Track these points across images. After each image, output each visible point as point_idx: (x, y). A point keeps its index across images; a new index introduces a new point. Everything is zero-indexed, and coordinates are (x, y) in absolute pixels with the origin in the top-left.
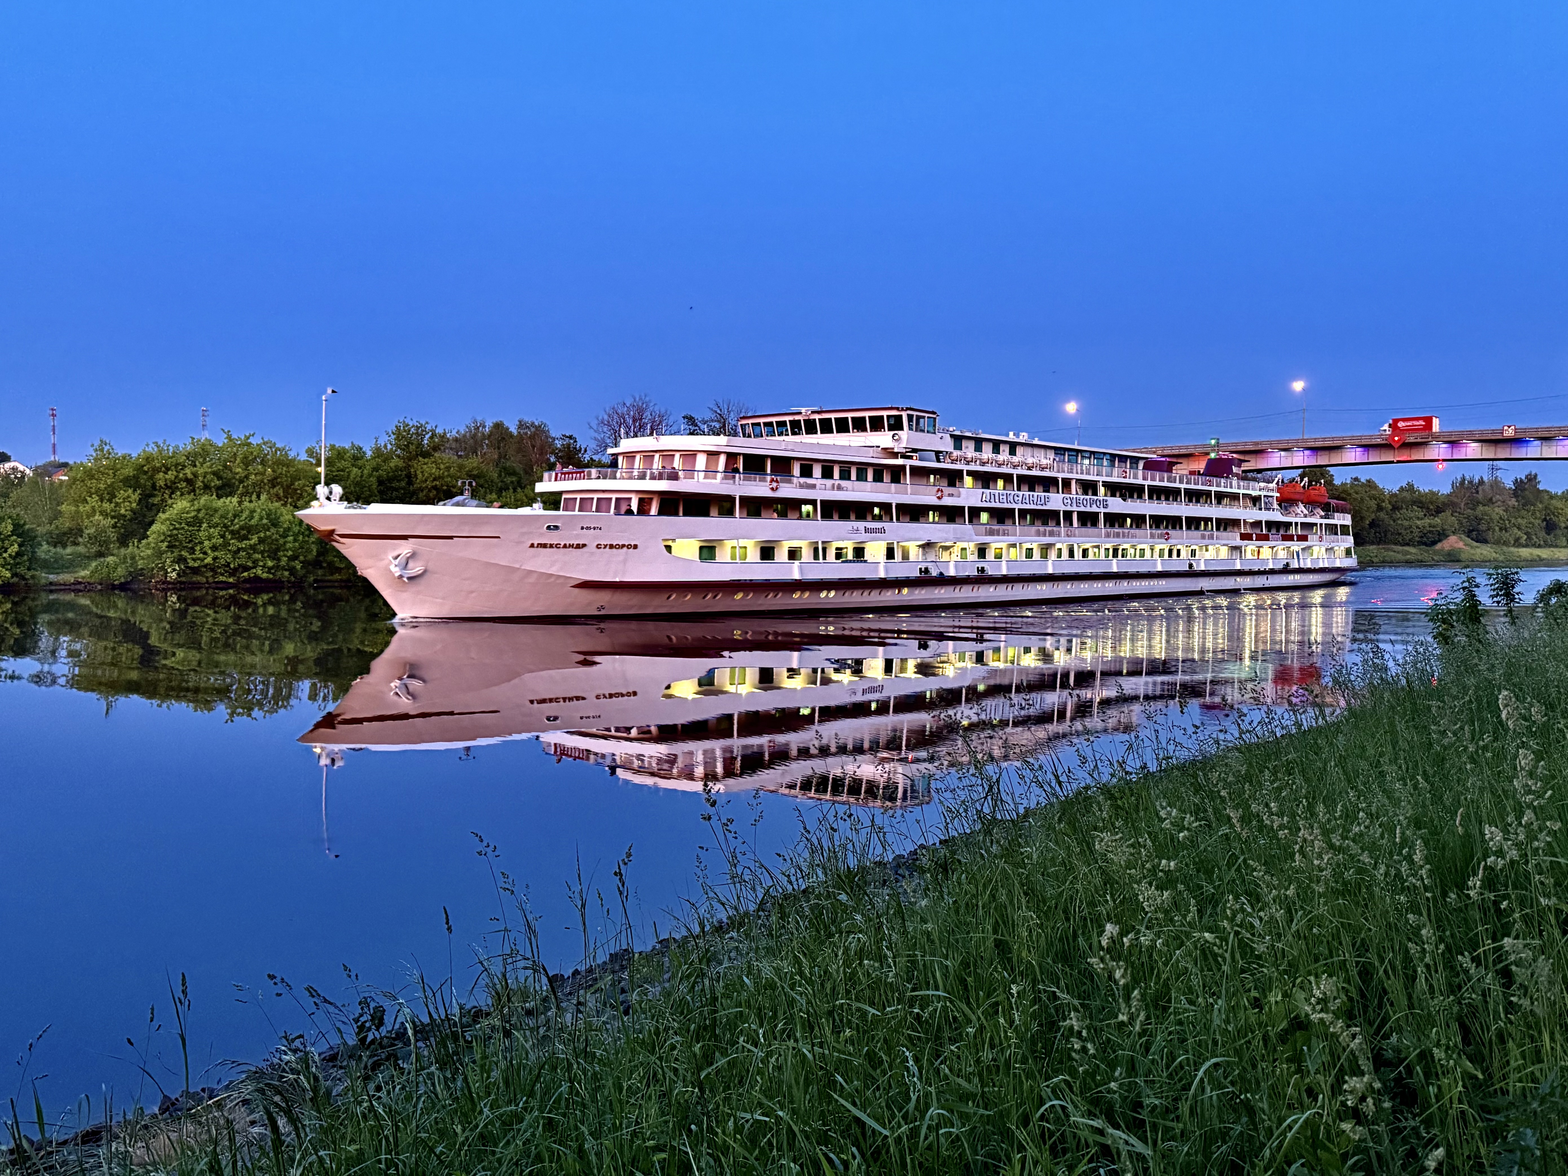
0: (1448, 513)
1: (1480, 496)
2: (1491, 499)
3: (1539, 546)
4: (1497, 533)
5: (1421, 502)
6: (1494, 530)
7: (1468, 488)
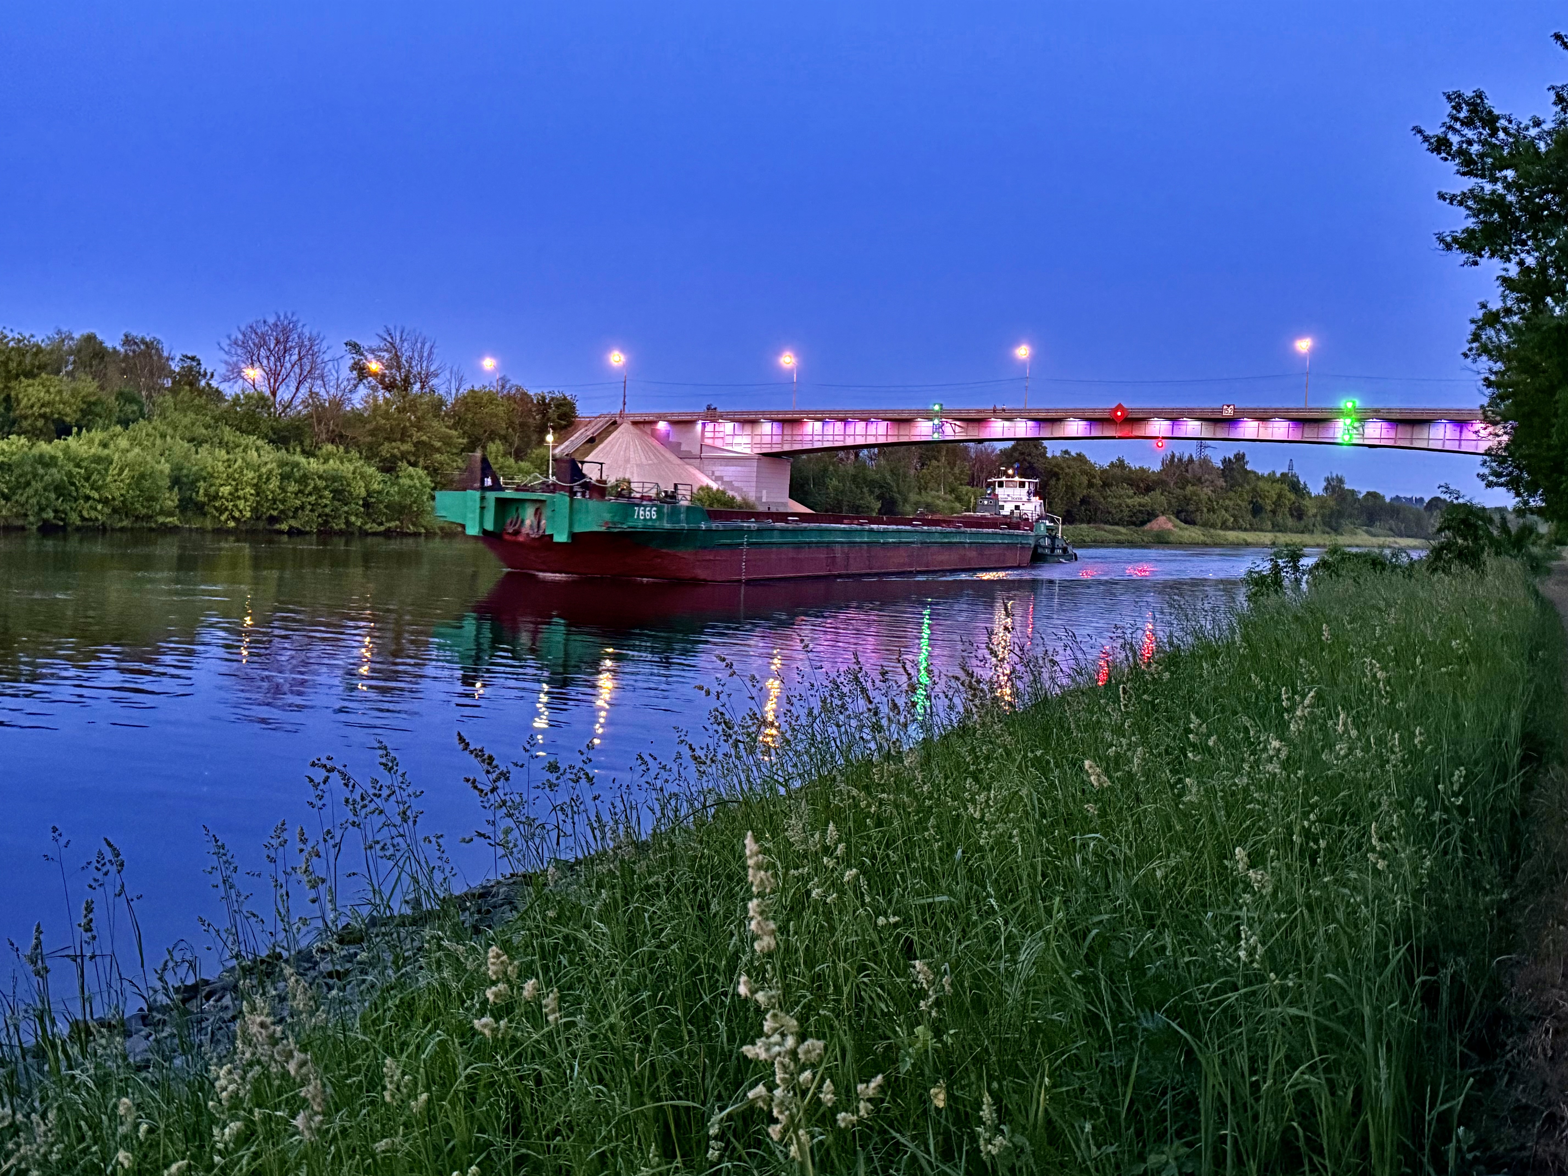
0: (1158, 492)
1: (1189, 475)
2: (1199, 479)
3: (1246, 530)
4: (1206, 516)
5: (1131, 479)
6: (1202, 512)
7: (1178, 467)
